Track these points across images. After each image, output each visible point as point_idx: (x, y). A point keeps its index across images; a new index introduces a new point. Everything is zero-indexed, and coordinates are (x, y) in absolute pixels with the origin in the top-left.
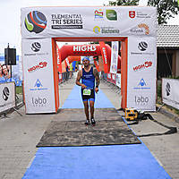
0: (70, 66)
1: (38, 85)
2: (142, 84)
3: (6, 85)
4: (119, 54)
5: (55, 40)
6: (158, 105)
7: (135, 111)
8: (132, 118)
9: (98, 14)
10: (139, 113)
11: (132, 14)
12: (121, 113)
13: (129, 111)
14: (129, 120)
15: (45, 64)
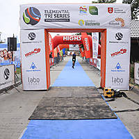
0: (61, 52)
1: (33, 67)
2: (118, 67)
3: (7, 67)
4: (100, 43)
5: (47, 31)
6: (131, 85)
7: (112, 90)
8: (109, 96)
9: (82, 9)
10: (115, 92)
11: (110, 10)
12: (101, 91)
13: (107, 90)
14: (107, 97)
15: (39, 50)
